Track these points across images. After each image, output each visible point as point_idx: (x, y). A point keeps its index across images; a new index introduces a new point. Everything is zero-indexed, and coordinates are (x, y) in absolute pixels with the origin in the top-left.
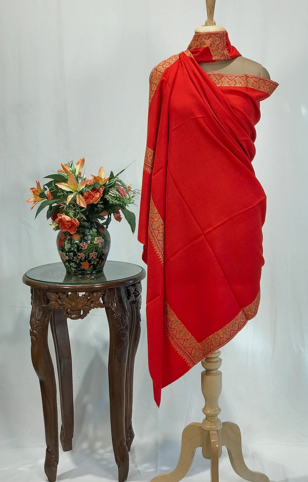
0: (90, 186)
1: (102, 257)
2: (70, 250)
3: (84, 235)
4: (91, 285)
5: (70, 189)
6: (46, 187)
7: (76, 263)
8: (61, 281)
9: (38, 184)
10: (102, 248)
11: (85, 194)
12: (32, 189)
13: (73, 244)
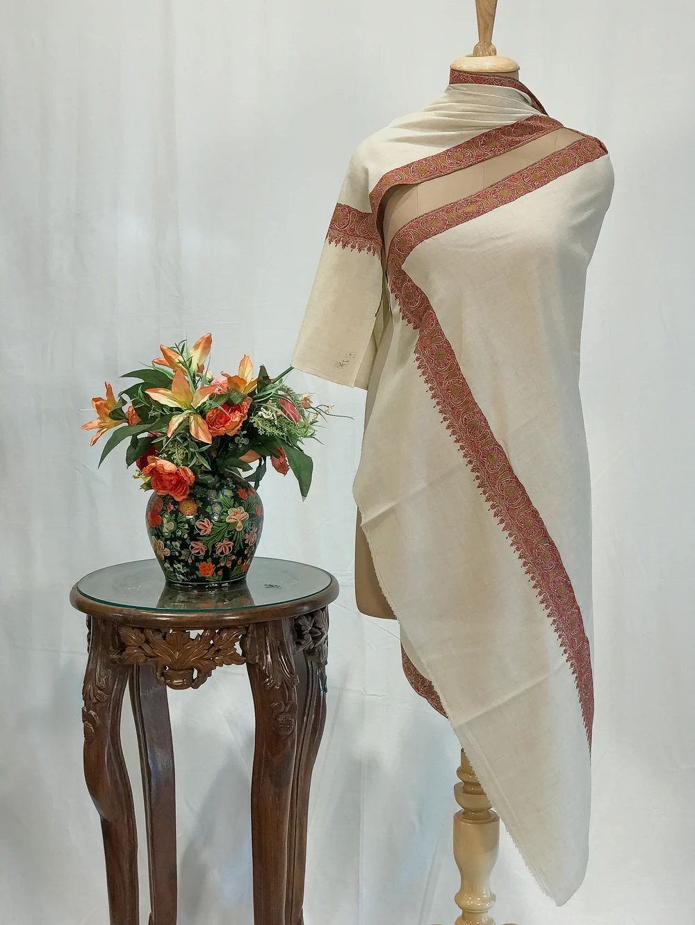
0: (220, 396)
1: (244, 552)
2: (173, 536)
3: (206, 502)
4: (215, 615)
5: (176, 403)
6: (126, 397)
7: (186, 564)
8: (153, 602)
9: (109, 390)
10: (243, 532)
11: (209, 414)
12: (95, 400)
13: (181, 522)
